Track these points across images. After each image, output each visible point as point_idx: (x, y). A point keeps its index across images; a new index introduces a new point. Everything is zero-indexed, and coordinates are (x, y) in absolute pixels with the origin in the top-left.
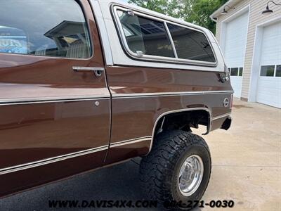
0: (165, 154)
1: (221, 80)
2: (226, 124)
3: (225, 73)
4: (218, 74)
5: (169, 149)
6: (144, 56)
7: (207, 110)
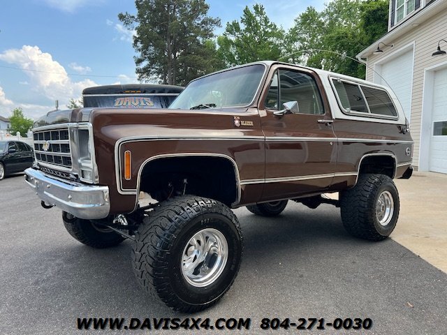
0: (367, 188)
1: (402, 132)
2: (408, 173)
3: (406, 125)
4: (399, 126)
5: (369, 184)
6: (351, 112)
7: (393, 156)
